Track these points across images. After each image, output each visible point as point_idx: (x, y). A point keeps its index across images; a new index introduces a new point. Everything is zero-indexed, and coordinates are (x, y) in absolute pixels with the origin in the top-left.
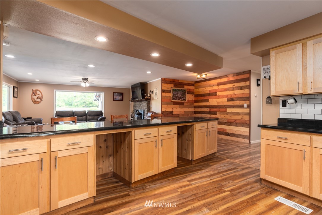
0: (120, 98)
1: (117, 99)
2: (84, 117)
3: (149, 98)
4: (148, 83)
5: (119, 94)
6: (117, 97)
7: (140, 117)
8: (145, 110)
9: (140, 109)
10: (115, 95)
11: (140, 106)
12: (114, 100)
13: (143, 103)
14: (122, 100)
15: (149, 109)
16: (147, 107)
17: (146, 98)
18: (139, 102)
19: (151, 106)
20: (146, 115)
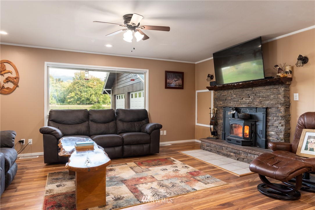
0: (179, 82)
1: (172, 85)
2: (111, 124)
3: (289, 76)
4: (276, 41)
5: (176, 74)
6: (172, 80)
7: (251, 124)
8: (270, 108)
9: (244, 106)
10: (168, 76)
11: (244, 99)
12: (167, 86)
13: (262, 91)
14: (181, 87)
15: (288, 105)
16: (283, 100)
17: (282, 76)
18: (240, 90)
19: (296, 97)
20: (279, 121)
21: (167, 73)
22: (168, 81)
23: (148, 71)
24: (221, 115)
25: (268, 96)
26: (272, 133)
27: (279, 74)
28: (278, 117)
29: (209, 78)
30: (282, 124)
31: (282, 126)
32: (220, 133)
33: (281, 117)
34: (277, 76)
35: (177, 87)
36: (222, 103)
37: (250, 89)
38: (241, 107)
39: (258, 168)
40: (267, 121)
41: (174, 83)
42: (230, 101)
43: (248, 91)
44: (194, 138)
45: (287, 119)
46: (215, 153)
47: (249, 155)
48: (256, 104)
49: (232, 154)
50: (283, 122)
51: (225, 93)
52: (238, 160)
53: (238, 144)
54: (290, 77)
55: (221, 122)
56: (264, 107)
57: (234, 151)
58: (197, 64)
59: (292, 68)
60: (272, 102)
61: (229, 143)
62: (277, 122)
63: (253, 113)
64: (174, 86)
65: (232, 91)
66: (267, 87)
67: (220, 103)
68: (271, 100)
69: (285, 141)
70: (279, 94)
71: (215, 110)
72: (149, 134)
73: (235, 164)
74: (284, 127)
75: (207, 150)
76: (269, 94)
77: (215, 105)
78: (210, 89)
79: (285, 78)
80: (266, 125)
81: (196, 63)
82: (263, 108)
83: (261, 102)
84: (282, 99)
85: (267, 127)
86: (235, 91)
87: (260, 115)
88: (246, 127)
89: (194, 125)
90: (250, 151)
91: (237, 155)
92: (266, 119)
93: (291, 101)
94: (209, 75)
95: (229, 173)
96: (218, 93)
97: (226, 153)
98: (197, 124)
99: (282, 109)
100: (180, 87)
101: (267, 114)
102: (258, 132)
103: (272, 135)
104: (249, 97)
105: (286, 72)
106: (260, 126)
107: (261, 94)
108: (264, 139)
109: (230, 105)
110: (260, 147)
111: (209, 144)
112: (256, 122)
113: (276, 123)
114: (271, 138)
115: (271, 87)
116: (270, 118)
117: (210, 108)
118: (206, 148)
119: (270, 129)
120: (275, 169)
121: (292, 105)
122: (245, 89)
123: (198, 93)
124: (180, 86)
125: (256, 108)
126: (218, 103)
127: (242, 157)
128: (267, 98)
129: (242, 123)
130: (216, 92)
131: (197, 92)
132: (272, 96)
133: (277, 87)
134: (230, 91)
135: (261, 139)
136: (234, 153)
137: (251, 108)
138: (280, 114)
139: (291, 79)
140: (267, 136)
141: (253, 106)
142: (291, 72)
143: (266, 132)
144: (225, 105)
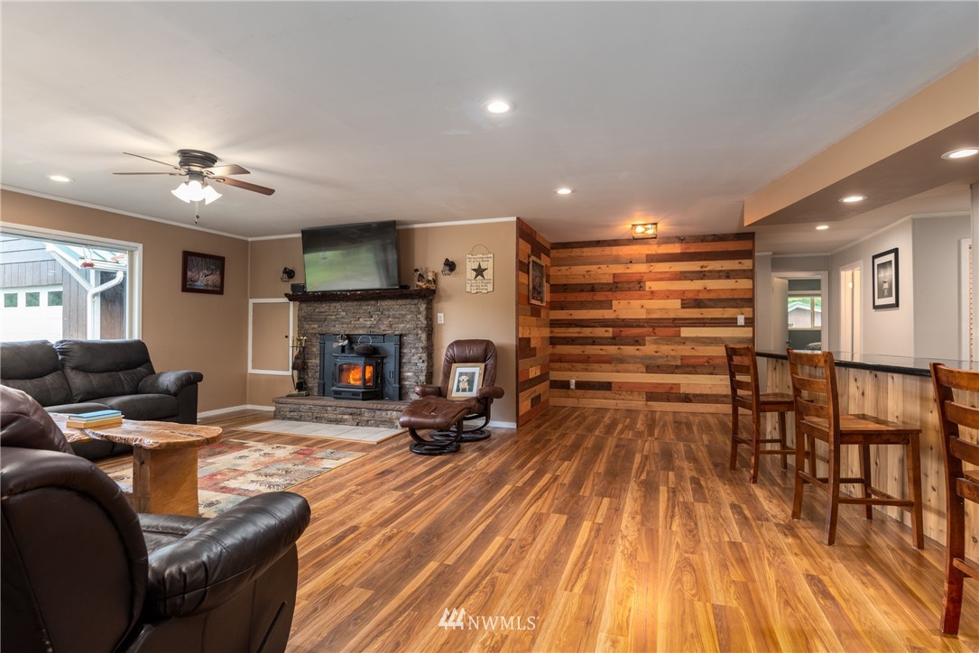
0: (213, 279)
1: (199, 283)
2: (53, 380)
3: (432, 286)
4: (413, 229)
5: (208, 260)
6: (199, 273)
7: (377, 362)
8: (405, 335)
9: (361, 332)
10: (190, 264)
11: (361, 320)
12: (187, 287)
13: (394, 307)
14: (219, 289)
15: (430, 329)
16: (425, 322)
17: (424, 287)
18: (355, 303)
19: (440, 318)
20: (419, 355)
21: (187, 255)
22: (189, 274)
23: (140, 246)
24: (315, 349)
25: (403, 316)
26: (409, 374)
27: (420, 284)
28: (417, 348)
29: (286, 276)
30: (423, 358)
31: (423, 362)
32: (313, 383)
33: (422, 348)
34: (417, 286)
35: (210, 288)
36: (316, 326)
37: (373, 302)
38: (356, 333)
39: (413, 419)
40: (401, 356)
41: (203, 278)
42: (333, 323)
43: (368, 307)
44: (244, 403)
45: (430, 350)
46: (309, 421)
47: (378, 412)
48: (383, 328)
49: (346, 417)
50: (424, 356)
51: (324, 307)
52: (357, 425)
53: (355, 399)
54: (434, 288)
55: (314, 362)
56: (396, 333)
57: (349, 410)
58: (252, 242)
59: (436, 275)
60: (408, 326)
61: (336, 398)
62: (416, 357)
63: (379, 345)
64: (202, 288)
65: (338, 305)
66: (400, 302)
67: (313, 326)
68: (408, 322)
69: (427, 382)
70: (420, 313)
71: (300, 340)
72: (175, 394)
73: (358, 431)
74: (426, 364)
75: (290, 419)
76: (404, 312)
77: (301, 330)
78: (291, 298)
79: (427, 289)
80: (400, 363)
81: (250, 239)
82: (396, 335)
83: (391, 326)
84: (423, 322)
85: (401, 365)
86: (344, 304)
87: (390, 347)
88: (367, 367)
89: (245, 374)
90: (379, 406)
91: (355, 417)
92: (400, 352)
93: (435, 323)
94: (286, 268)
95: (357, 444)
96: (307, 308)
97: (334, 417)
98: (250, 370)
99: (424, 336)
100: (216, 289)
101: (401, 345)
102: (387, 376)
103: (408, 377)
104: (372, 317)
105: (429, 281)
106: (390, 366)
107: (392, 313)
108: (397, 386)
109: (333, 330)
110: (391, 399)
111: (295, 406)
112: (383, 358)
113: (415, 359)
114: (407, 383)
115: (408, 301)
116: (405, 351)
117: (286, 337)
118: (288, 415)
119: (406, 368)
120: (434, 417)
121: (435, 330)
122: (363, 303)
123: (254, 304)
124: (215, 286)
125: (384, 335)
126: (307, 326)
127: (365, 418)
128: (401, 318)
129: (361, 361)
130: (304, 305)
131: (252, 301)
132: (409, 317)
133: (416, 301)
134: (333, 305)
135: (392, 387)
136: (351, 414)
137: (374, 336)
138: (421, 345)
139: (434, 292)
140: (401, 379)
141: (377, 331)
142: (435, 281)
143: (400, 372)
144: (324, 330)
